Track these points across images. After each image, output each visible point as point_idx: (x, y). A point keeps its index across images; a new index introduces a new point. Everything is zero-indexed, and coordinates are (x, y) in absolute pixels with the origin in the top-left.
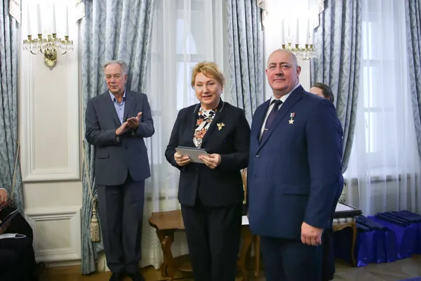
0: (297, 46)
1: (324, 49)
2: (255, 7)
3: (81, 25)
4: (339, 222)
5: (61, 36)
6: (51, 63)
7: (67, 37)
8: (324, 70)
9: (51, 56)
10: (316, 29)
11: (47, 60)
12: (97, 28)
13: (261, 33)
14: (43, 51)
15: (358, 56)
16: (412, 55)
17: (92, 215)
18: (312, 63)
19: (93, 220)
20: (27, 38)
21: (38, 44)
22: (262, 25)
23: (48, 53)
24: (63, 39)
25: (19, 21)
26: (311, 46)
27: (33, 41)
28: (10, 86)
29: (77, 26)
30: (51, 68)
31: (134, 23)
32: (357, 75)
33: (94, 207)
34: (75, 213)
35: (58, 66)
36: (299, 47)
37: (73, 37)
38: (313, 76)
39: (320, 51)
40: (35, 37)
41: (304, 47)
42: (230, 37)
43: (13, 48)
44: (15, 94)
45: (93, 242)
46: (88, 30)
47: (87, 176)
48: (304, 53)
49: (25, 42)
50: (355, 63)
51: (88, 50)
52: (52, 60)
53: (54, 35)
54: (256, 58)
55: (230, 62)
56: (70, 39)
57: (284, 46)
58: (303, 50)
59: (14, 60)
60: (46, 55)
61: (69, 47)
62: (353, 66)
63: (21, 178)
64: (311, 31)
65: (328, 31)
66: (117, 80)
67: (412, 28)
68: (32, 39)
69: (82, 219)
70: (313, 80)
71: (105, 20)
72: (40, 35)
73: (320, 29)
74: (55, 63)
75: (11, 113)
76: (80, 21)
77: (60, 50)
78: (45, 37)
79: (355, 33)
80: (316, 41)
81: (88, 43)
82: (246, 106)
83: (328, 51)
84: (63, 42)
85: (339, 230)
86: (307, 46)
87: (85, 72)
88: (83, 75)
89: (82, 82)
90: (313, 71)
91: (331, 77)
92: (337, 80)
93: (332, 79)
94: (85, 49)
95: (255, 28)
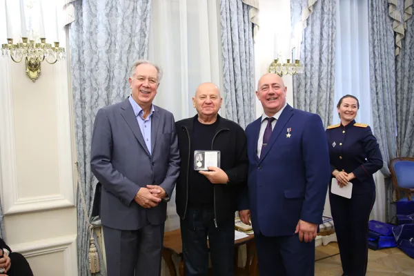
1: (306, 65)
2: (247, 21)
3: (70, 30)
5: (50, 41)
7: (57, 44)
8: (306, 85)
9: (34, 66)
11: (28, 70)
12: (88, 35)
15: (333, 71)
16: (373, 72)
17: (90, 244)
18: (295, 78)
19: (91, 249)
20: (6, 42)
22: (253, 41)
23: (33, 62)
24: (53, 46)
27: (17, 46)
30: (34, 80)
31: (129, 31)
32: (332, 90)
33: (92, 234)
34: (69, 244)
35: (42, 78)
38: (295, 90)
40: (18, 40)
42: (225, 51)
45: (92, 274)
46: (79, 37)
47: (83, 201)
49: (4, 46)
50: (331, 79)
51: (80, 60)
52: (36, 70)
53: (43, 40)
54: (248, 72)
55: (225, 76)
56: (60, 46)
57: (276, 61)
60: (30, 64)
61: (61, 55)
62: (329, 81)
63: (2, 210)
65: (309, 48)
67: (374, 47)
68: (15, 43)
69: (78, 249)
70: (295, 94)
72: (25, 39)
73: (304, 45)
74: (39, 74)
76: (68, 26)
77: (50, 59)
79: (330, 50)
81: (79, 51)
82: (240, 120)
83: (309, 67)
84: (53, 49)
87: (77, 85)
88: (75, 89)
89: (74, 97)
90: (295, 86)
91: (311, 92)
92: (316, 94)
93: (312, 94)
94: (76, 58)
95: (247, 42)
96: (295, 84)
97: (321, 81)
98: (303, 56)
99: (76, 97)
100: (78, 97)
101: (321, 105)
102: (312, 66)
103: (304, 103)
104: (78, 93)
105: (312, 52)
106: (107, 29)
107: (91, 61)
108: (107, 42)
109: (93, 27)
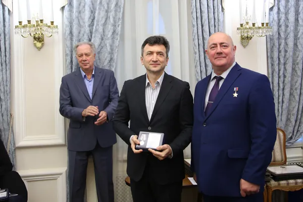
0: (254, 25)
1: (279, 26)
3: (64, 11)
4: (296, 183)
5: (47, 21)
6: (39, 44)
7: (52, 23)
8: (280, 45)
9: (39, 39)
10: (271, 9)
11: (35, 42)
12: (77, 14)
13: (221, 14)
14: (32, 35)
18: (269, 39)
20: (18, 24)
21: (28, 29)
22: (222, 7)
23: (37, 36)
24: (49, 24)
25: (11, 10)
26: (267, 24)
27: (24, 27)
28: (4, 65)
29: (60, 13)
30: (39, 49)
34: (61, 174)
35: (45, 47)
36: (256, 26)
37: (58, 22)
38: (269, 50)
39: (275, 28)
40: (25, 22)
41: (260, 26)
42: (193, 18)
43: (6, 33)
44: (8, 72)
46: (71, 15)
48: (261, 31)
49: (16, 27)
51: (71, 33)
52: (40, 42)
53: (42, 21)
55: (194, 40)
56: (55, 24)
57: (242, 25)
58: (259, 28)
59: (7, 43)
60: (35, 38)
61: (54, 31)
63: (14, 144)
64: (267, 11)
66: (88, 58)
68: (23, 25)
70: (269, 54)
71: (84, 7)
72: (29, 22)
73: (275, 9)
74: (43, 44)
75: (6, 88)
76: (63, 8)
77: (46, 33)
78: (33, 22)
80: (272, 19)
81: (71, 26)
83: (283, 28)
84: (49, 27)
85: (297, 190)
86: (263, 24)
87: (68, 52)
88: (67, 55)
89: (66, 61)
90: (269, 46)
91: (286, 51)
92: (291, 54)
93: (287, 54)
94: (68, 32)
95: (216, 10)
96: (269, 44)
97: (298, 41)
98: (276, 18)
99: (68, 61)
100: (69, 60)
101: (298, 64)
102: (287, 26)
103: (277, 62)
104: (69, 58)
105: (287, 14)
106: (90, 8)
107: (79, 33)
108: (90, 18)
109: (81, 7)
